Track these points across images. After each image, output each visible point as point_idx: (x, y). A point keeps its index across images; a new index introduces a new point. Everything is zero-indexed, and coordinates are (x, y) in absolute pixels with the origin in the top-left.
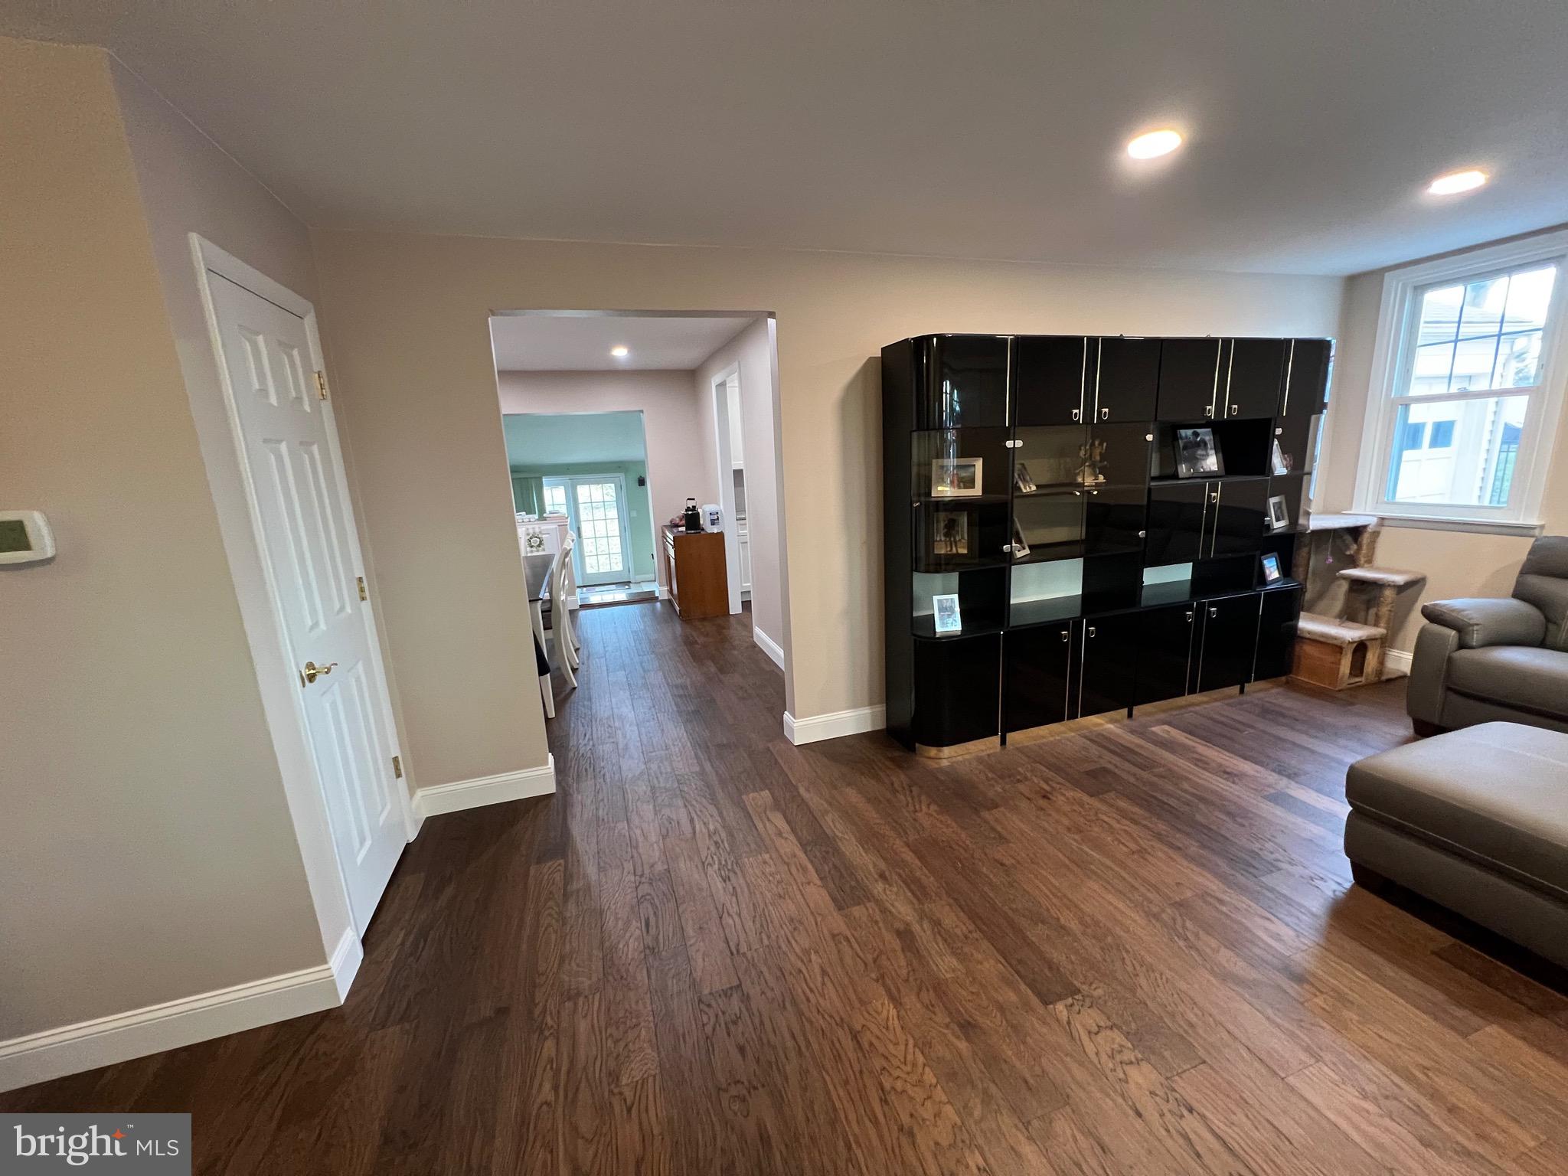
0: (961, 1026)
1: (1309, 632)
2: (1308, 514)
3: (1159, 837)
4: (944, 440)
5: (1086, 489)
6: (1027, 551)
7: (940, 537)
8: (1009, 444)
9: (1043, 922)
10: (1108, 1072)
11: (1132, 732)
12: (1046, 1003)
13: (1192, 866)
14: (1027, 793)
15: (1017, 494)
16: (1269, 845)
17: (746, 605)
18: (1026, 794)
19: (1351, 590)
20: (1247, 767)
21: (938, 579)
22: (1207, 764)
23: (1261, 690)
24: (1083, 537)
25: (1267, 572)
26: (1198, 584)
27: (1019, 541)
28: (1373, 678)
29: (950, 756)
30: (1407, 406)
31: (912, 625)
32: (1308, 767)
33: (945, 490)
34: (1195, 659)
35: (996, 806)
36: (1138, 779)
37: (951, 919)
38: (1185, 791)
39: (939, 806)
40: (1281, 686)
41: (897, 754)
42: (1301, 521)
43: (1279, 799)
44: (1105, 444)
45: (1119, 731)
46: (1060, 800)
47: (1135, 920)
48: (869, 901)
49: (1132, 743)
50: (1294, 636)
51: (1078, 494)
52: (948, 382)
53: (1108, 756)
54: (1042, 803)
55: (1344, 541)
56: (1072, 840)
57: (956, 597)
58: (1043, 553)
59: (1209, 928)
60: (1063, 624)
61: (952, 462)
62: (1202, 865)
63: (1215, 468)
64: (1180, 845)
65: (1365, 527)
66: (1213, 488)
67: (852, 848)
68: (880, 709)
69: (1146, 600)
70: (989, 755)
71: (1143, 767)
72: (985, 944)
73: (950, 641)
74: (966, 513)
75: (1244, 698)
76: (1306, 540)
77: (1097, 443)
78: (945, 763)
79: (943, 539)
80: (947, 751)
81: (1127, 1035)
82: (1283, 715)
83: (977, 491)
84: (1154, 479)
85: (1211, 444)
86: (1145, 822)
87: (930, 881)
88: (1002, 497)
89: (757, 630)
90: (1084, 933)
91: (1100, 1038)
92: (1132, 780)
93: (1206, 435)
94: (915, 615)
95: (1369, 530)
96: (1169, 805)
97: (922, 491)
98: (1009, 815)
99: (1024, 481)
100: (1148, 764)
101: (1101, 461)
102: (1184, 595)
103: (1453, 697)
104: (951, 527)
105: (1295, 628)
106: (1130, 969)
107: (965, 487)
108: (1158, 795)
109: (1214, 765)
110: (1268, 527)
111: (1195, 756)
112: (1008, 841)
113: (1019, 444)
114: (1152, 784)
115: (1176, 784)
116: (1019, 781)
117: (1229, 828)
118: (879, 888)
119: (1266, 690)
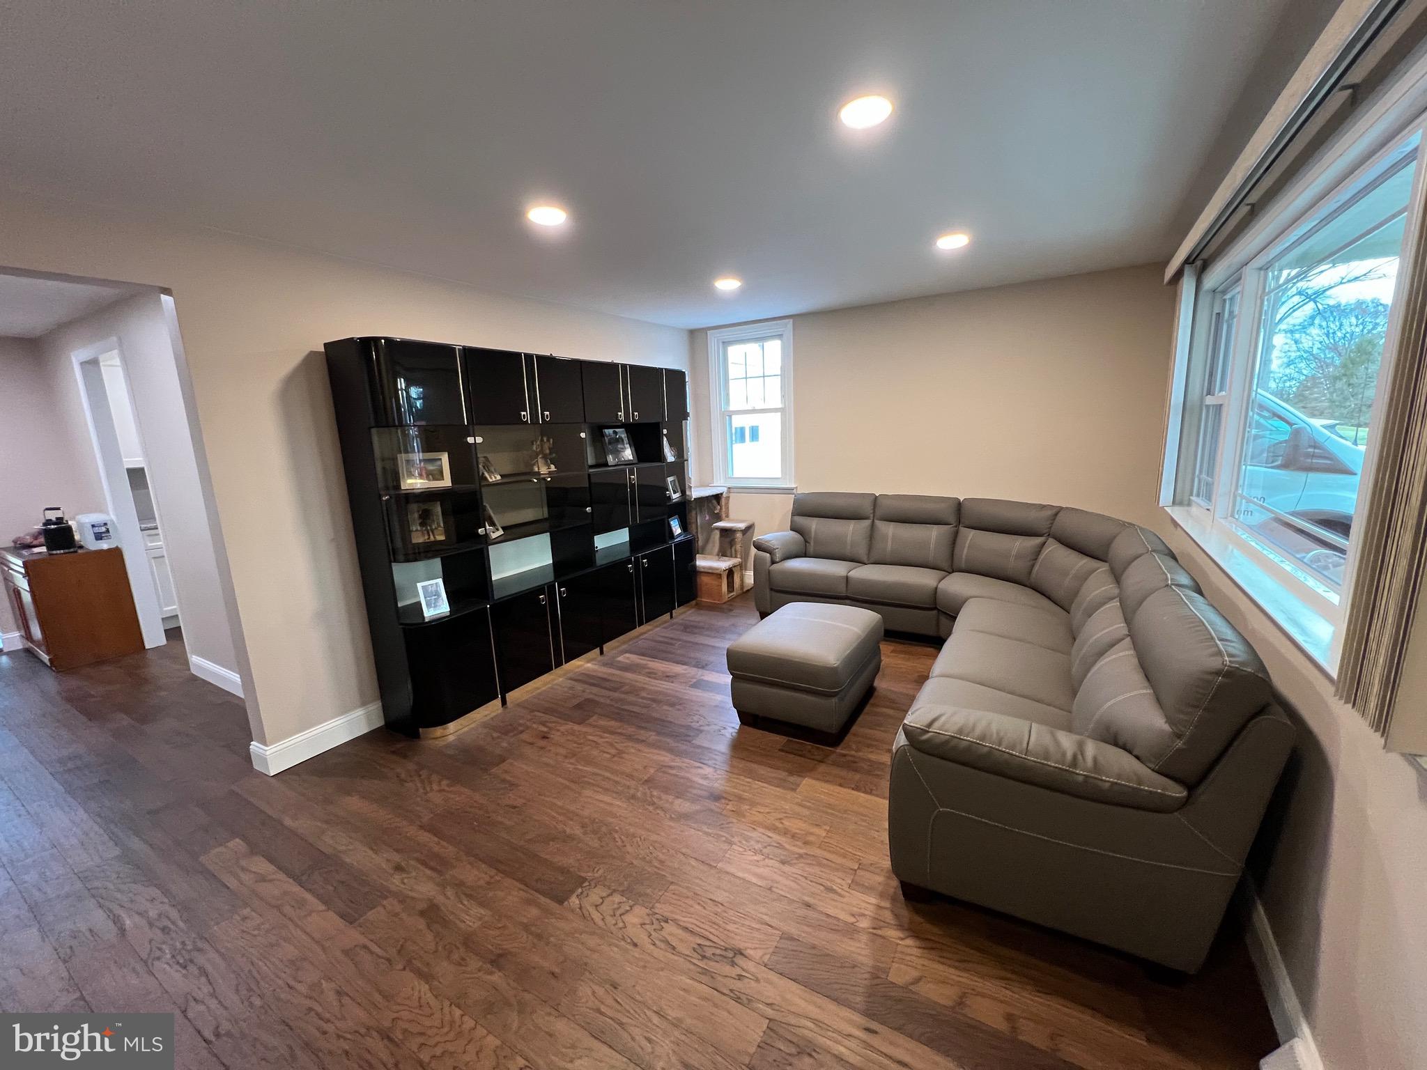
0: (492, 962)
1: (704, 568)
2: (690, 487)
3: (630, 738)
4: (406, 435)
5: (542, 476)
6: (501, 532)
7: (415, 527)
8: (470, 440)
9: (553, 840)
10: (612, 928)
11: (605, 665)
12: (561, 902)
13: (652, 750)
14: (531, 740)
15: (483, 483)
16: (695, 718)
17: (174, 634)
18: (528, 740)
19: (721, 536)
20: (679, 669)
21: (420, 566)
22: (655, 674)
23: (682, 613)
24: (546, 515)
25: (674, 529)
26: (635, 543)
27: (492, 524)
28: (740, 592)
29: (455, 731)
30: (730, 417)
31: (398, 618)
32: (712, 658)
33: (414, 483)
34: (639, 599)
35: (504, 761)
36: (611, 700)
37: (472, 874)
38: (643, 698)
39: (448, 778)
40: (692, 607)
41: (399, 746)
42: (688, 493)
43: (698, 685)
44: (551, 440)
45: (596, 667)
46: (555, 736)
47: (620, 806)
48: (386, 898)
49: (605, 673)
50: (695, 572)
51: (535, 481)
52: (402, 380)
53: (590, 689)
54: (542, 743)
55: (712, 504)
56: (568, 765)
57: (440, 581)
58: (514, 532)
59: (666, 790)
60: (540, 590)
61: (417, 456)
62: (659, 748)
63: (631, 457)
64: (644, 738)
65: (722, 494)
66: (632, 473)
67: (359, 856)
68: (376, 707)
69: (600, 561)
70: (492, 718)
71: (615, 690)
72: (508, 882)
73: (439, 623)
74: (439, 503)
75: (674, 621)
76: (693, 505)
77: (545, 439)
78: (451, 738)
79: (419, 528)
80: (452, 726)
81: (622, 893)
82: (696, 627)
83: (447, 482)
84: (591, 467)
85: (626, 440)
86: (619, 731)
87: (449, 850)
88: (471, 487)
89: (195, 660)
90: (585, 833)
91: (603, 907)
92: (608, 702)
93: (622, 433)
94: (400, 605)
95: (724, 495)
96: (634, 712)
97: (391, 484)
98: (516, 763)
99: (489, 472)
100: (616, 687)
101: (550, 453)
102: (626, 553)
103: (774, 593)
104: (425, 517)
105: (695, 566)
106: (620, 843)
107: (435, 479)
108: (626, 707)
109: (660, 674)
110: (669, 498)
111: (647, 670)
112: (517, 785)
113: (479, 440)
114: (621, 700)
115: (638, 695)
116: (522, 732)
117: (673, 714)
118: (396, 882)
119: (684, 613)
